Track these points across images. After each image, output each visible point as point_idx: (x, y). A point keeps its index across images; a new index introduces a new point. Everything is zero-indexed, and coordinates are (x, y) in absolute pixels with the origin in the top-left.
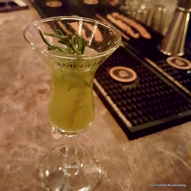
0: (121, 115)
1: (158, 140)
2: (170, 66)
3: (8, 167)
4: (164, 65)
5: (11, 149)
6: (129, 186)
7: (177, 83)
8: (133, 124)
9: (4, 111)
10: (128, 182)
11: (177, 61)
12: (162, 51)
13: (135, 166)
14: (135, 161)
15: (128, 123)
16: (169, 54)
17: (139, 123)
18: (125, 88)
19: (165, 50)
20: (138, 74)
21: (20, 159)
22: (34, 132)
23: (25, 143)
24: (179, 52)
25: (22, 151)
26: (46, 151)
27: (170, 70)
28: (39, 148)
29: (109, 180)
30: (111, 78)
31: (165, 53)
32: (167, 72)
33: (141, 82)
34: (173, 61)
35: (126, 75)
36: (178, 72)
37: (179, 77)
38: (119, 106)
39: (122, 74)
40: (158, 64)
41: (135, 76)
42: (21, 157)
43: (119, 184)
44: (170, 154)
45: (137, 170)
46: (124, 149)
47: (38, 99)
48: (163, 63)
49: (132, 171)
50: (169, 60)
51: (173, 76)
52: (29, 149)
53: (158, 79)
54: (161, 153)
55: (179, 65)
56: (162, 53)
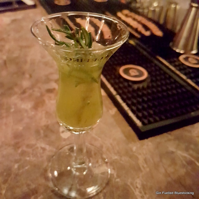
0: (131, 114)
1: (169, 140)
2: (183, 64)
3: (16, 166)
4: (177, 63)
5: (19, 148)
6: (139, 186)
7: (189, 81)
8: (143, 123)
9: (12, 110)
10: (138, 182)
11: (190, 59)
12: (174, 49)
13: (145, 166)
14: (146, 160)
15: (138, 123)
16: (182, 52)
17: (150, 123)
18: (136, 86)
19: (177, 47)
20: (149, 73)
21: (28, 159)
22: (42, 132)
23: (33, 142)
24: (192, 50)
25: (30, 150)
26: (54, 150)
27: (182, 68)
28: (47, 147)
29: (118, 180)
30: (120, 76)
31: (178, 51)
32: (180, 70)
33: (152, 81)
34: (186, 59)
35: (137, 74)
36: (191, 70)
37: (192, 75)
38: (128, 105)
39: (132, 72)
40: (170, 63)
41: (146, 75)
42: (29, 157)
43: (129, 184)
44: (182, 154)
45: (148, 170)
46: (134, 149)
47: (46, 98)
48: (175, 61)
49: (142, 171)
50: (181, 58)
51: (185, 74)
52: (37, 148)
53: (170, 77)
54: (173, 152)
55: (192, 63)
56: (175, 51)
